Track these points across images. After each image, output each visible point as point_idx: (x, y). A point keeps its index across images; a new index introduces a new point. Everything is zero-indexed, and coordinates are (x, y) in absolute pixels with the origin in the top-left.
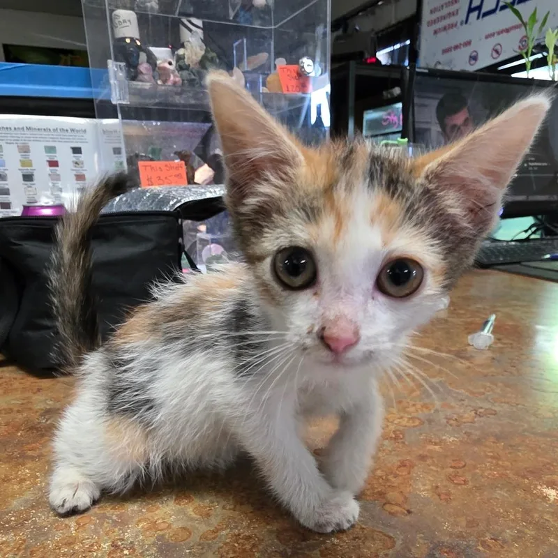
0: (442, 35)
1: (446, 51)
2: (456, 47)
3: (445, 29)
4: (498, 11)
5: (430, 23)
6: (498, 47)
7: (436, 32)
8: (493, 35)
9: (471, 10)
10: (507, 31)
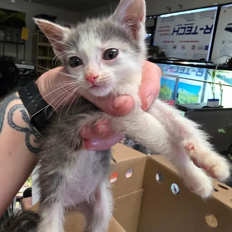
0: (163, 36)
1: (164, 42)
2: (168, 42)
3: (164, 34)
4: (184, 34)
5: (159, 31)
6: (184, 46)
7: (161, 35)
8: (182, 42)
9: (174, 31)
10: (188, 42)
